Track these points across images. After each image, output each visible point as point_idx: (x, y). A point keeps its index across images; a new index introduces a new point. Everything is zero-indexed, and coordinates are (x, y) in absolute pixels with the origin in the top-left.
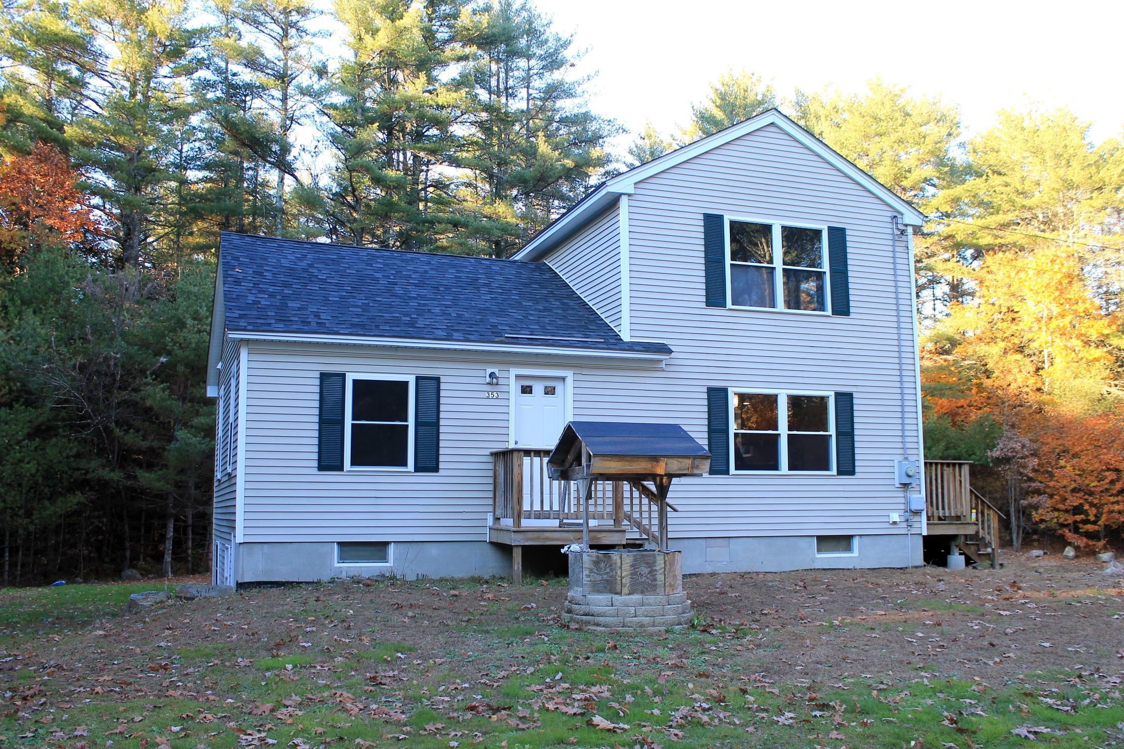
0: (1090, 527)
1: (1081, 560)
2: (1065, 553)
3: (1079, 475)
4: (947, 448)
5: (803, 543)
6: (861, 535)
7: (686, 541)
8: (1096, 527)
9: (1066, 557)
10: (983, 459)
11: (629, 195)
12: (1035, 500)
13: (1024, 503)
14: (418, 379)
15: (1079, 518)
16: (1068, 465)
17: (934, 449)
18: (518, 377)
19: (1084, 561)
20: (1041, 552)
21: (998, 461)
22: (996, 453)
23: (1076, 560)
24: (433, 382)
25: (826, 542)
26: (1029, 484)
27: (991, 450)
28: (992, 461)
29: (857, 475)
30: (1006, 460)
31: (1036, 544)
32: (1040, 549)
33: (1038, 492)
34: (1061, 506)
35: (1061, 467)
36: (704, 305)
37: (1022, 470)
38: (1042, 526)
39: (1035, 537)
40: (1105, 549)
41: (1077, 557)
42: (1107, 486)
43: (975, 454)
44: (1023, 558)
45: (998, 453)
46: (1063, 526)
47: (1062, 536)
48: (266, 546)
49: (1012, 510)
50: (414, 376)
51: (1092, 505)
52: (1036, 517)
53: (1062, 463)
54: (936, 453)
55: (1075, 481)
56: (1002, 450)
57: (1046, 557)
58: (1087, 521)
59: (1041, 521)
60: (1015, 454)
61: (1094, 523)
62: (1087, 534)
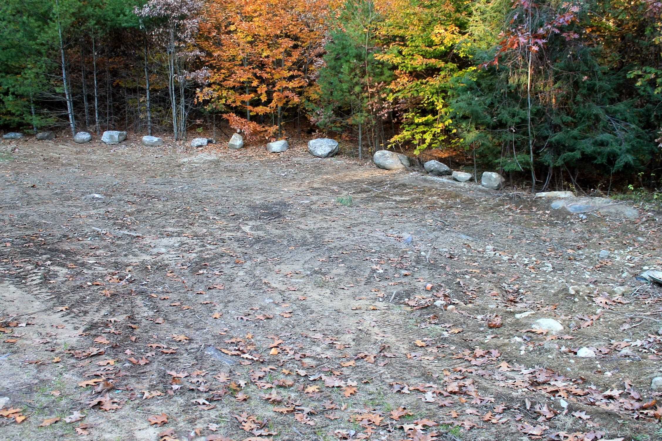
0: (261, 110)
1: (249, 149)
2: (231, 142)
3: (250, 42)
8: (268, 110)
9: (233, 147)
15: (248, 97)
19: (250, 152)
20: (204, 141)
21: (153, 23)
23: (243, 149)
26: (186, 52)
27: (141, 7)
28: (144, 22)
30: (161, 21)
31: (199, 130)
32: (204, 136)
33: (199, 64)
34: (228, 83)
38: (208, 108)
39: (200, 121)
40: (276, 136)
41: (245, 146)
42: (280, 57)
43: (123, 13)
44: (182, 149)
45: (150, 10)
46: (230, 108)
47: (227, 121)
51: (262, 80)
52: (200, 96)
53: (231, 27)
55: (245, 50)
56: (154, 6)
57: (211, 146)
58: (256, 103)
59: (206, 102)
60: (169, 12)
61: (266, 104)
62: (255, 118)
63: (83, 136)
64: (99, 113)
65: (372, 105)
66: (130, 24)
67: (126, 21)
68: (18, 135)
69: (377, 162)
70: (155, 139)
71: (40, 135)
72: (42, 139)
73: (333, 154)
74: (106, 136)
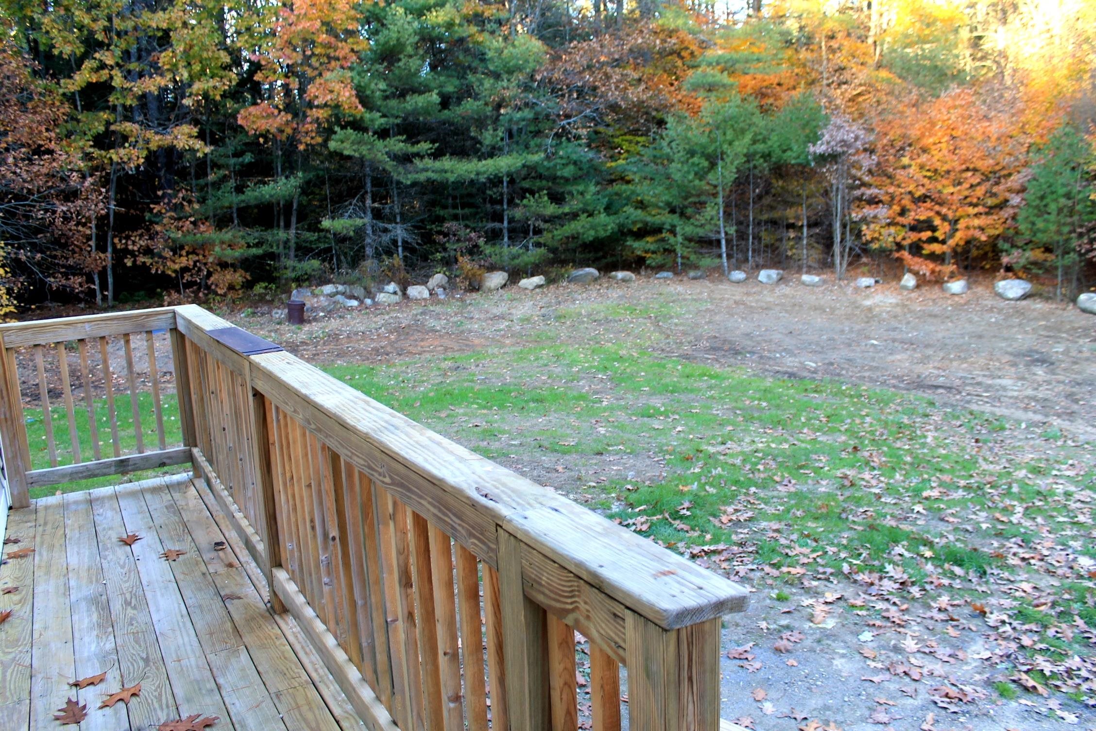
0: (936, 248)
1: (924, 289)
2: (903, 282)
3: (930, 178)
4: (754, 142)
8: (945, 248)
9: (905, 288)
10: (802, 157)
12: (869, 211)
13: (855, 216)
15: (924, 235)
16: (913, 163)
17: (736, 143)
19: (926, 292)
20: (871, 281)
21: (822, 159)
22: (820, 148)
23: (917, 291)
26: (863, 189)
27: (814, 145)
28: (815, 159)
30: (832, 158)
31: (865, 269)
32: (870, 275)
33: (874, 201)
34: (899, 219)
35: (904, 167)
37: (853, 171)
38: (875, 246)
39: (864, 260)
40: (952, 276)
41: (918, 286)
42: (966, 193)
43: (791, 149)
44: (850, 290)
45: (824, 147)
46: (899, 246)
47: (900, 260)
49: (837, 226)
51: (944, 218)
52: (868, 233)
53: (905, 161)
54: (739, 149)
55: (923, 185)
56: (828, 143)
57: (879, 287)
58: (934, 240)
59: (873, 240)
60: (845, 149)
61: (943, 242)
62: (933, 257)
63: (738, 275)
64: (754, 251)
65: (1080, 246)
66: (799, 161)
67: (795, 158)
68: (670, 274)
69: (1083, 306)
70: (816, 279)
71: (692, 274)
72: (695, 278)
73: (1025, 297)
74: (763, 275)
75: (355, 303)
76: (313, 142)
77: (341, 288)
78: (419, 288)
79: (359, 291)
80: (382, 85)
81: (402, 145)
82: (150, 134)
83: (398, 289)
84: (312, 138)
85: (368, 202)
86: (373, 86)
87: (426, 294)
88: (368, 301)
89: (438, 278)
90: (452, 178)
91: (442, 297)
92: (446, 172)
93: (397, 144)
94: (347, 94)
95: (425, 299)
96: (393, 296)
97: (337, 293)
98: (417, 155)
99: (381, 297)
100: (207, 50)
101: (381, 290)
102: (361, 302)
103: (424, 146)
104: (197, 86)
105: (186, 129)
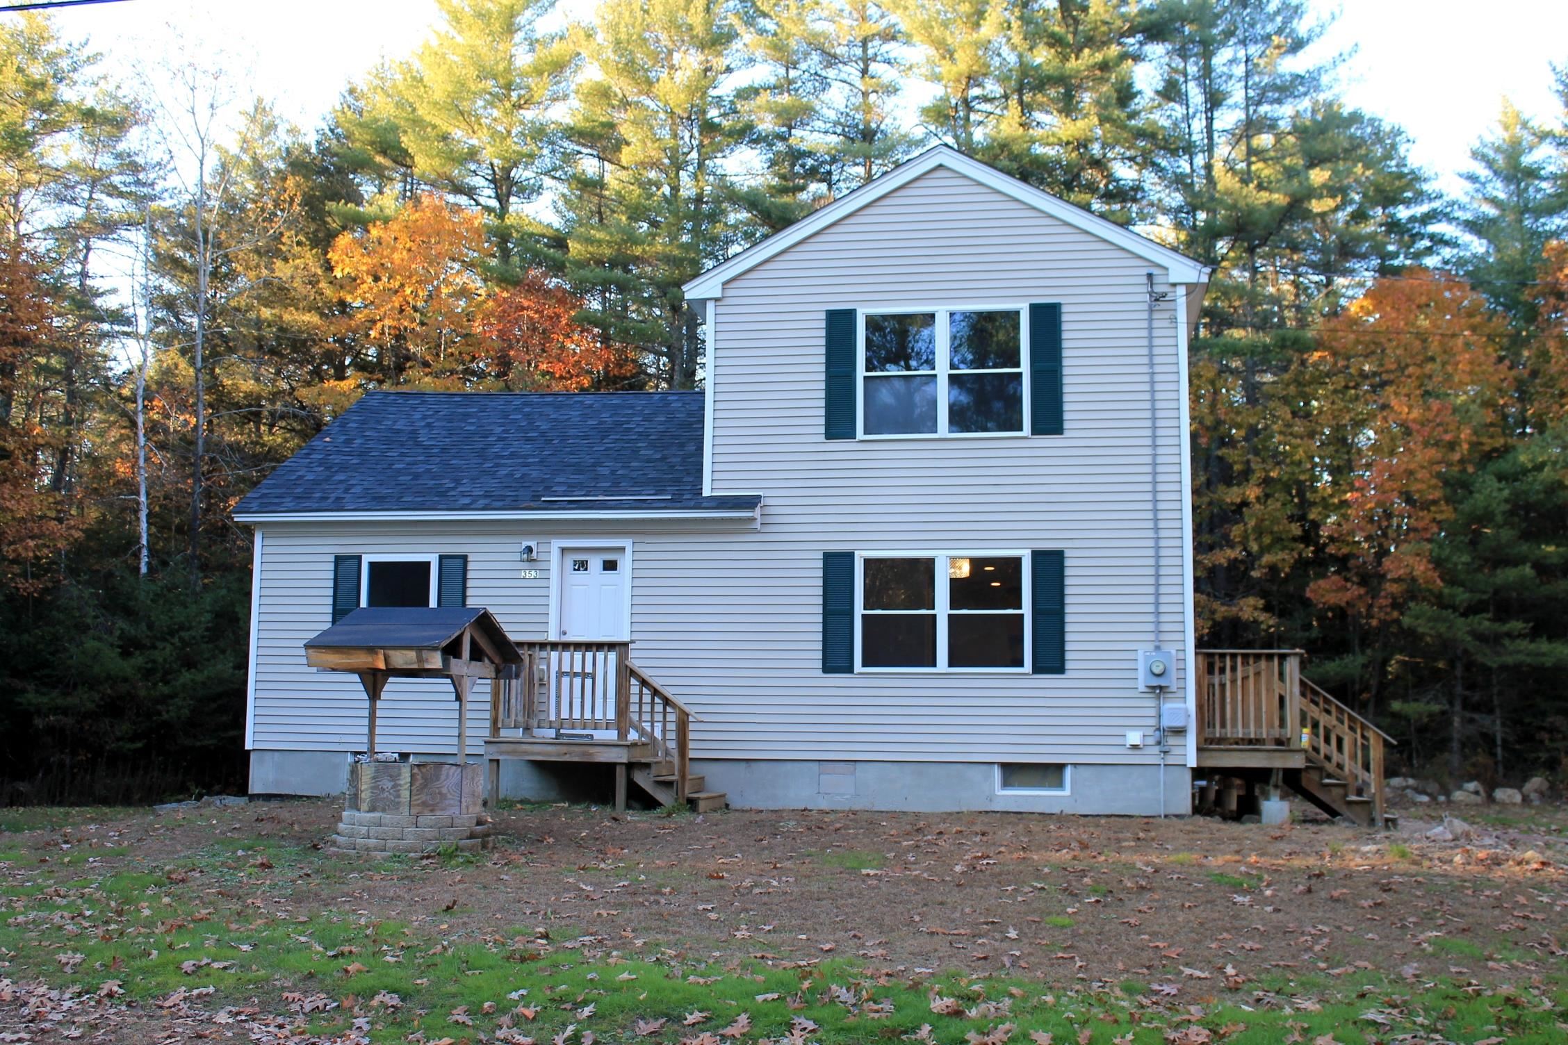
5: (975, 774)
6: (1075, 765)
7: (789, 765)
11: (716, 300)
14: (441, 558)
18: (564, 550)
24: (460, 561)
25: (1013, 772)
29: (1068, 674)
36: (822, 438)
48: (276, 754)
50: (437, 555)
75: (1425, 799)
76: (1388, 618)
77: (1411, 781)
78: (1510, 791)
79: (1433, 787)
80: (1466, 558)
81: (1487, 623)
82: (1216, 605)
83: (1481, 789)
84: (1387, 614)
85: (1459, 689)
86: (1455, 559)
87: (1518, 798)
88: (1442, 798)
89: (1536, 783)
90: (1549, 662)
91: (1537, 803)
92: (1544, 654)
93: (1484, 623)
94: (1422, 568)
95: (1514, 804)
96: (1473, 797)
97: (1407, 787)
98: (1509, 635)
99: (1458, 795)
100: (1279, 524)
101: (1460, 788)
102: (1434, 798)
103: (1516, 625)
104: (1267, 559)
105: (1251, 601)
